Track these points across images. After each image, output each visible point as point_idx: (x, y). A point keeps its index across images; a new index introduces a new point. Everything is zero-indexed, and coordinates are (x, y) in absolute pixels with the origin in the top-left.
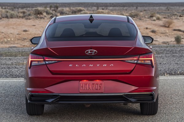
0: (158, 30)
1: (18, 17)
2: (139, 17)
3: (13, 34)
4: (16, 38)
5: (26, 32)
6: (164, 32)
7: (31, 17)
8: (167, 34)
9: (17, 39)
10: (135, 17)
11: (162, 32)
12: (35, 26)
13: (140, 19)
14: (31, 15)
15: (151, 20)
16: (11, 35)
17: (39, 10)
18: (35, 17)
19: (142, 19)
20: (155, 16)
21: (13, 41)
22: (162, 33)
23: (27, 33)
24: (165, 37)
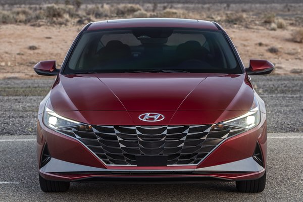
0: (281, 48)
1: (16, 22)
2: (244, 23)
3: (10, 54)
4: (15, 60)
5: (33, 49)
6: (293, 51)
7: (42, 22)
8: (299, 56)
9: (18, 63)
10: (238, 23)
11: (289, 52)
12: (50, 38)
13: (247, 27)
14: (41, 17)
15: (267, 29)
16: (7, 55)
17: (56, 9)
18: (48, 21)
19: (251, 26)
20: (274, 22)
21: (10, 66)
22: (289, 54)
23: (36, 51)
24: (294, 61)
